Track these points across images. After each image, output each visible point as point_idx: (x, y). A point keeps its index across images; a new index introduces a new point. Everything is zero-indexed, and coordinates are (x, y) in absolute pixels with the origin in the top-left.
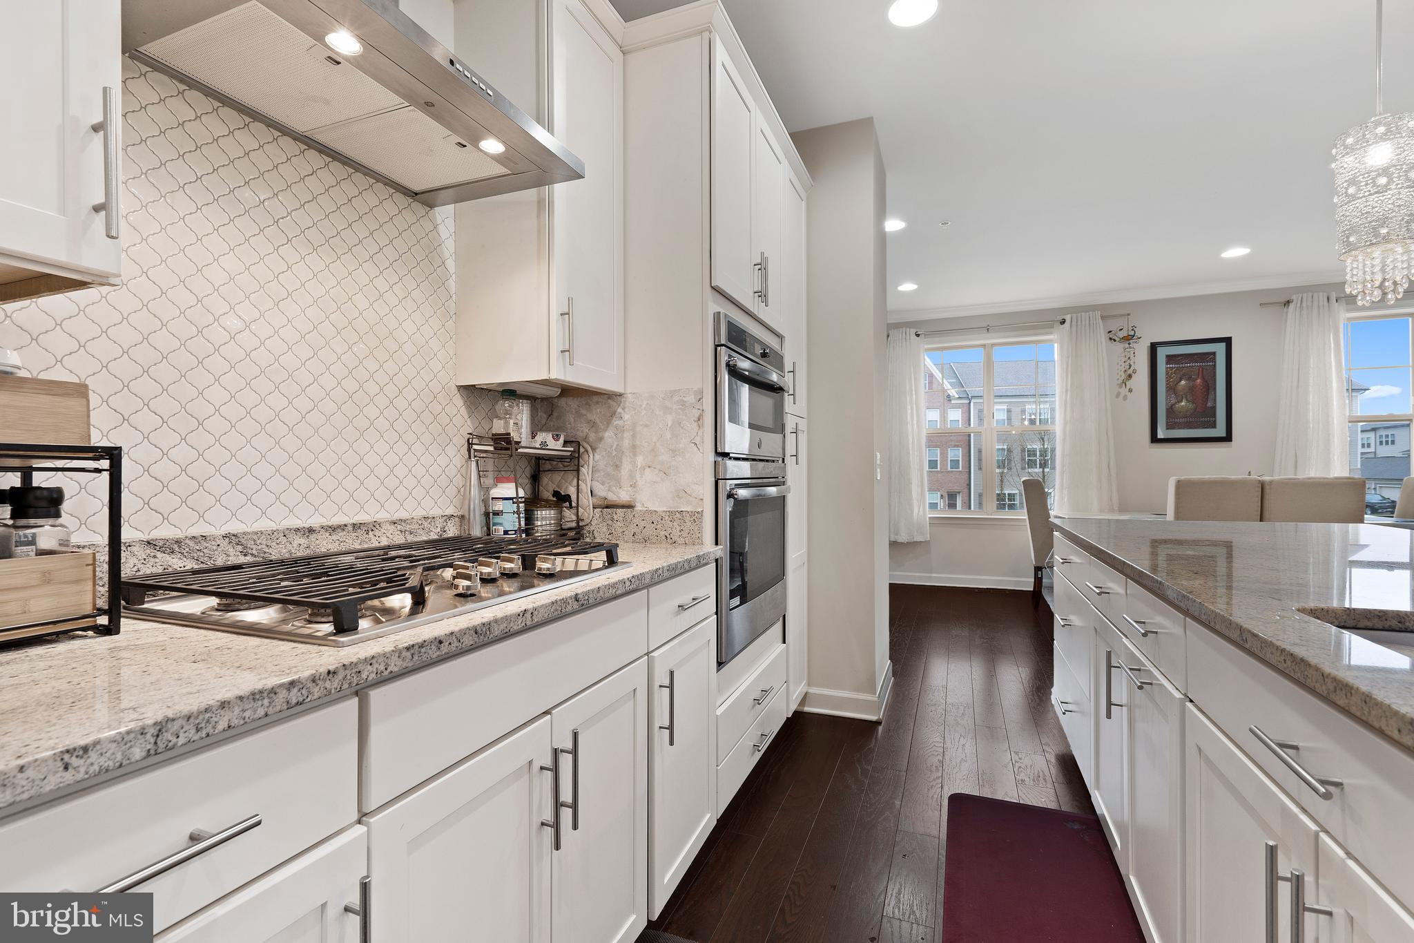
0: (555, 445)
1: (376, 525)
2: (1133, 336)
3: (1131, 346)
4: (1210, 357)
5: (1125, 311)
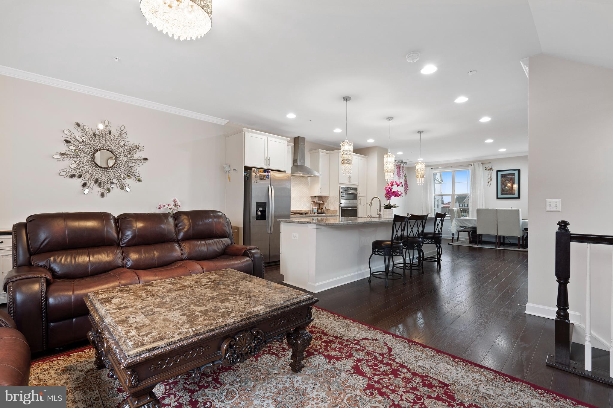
2: (491, 169)
3: (491, 171)
4: (514, 174)
5: (489, 162)
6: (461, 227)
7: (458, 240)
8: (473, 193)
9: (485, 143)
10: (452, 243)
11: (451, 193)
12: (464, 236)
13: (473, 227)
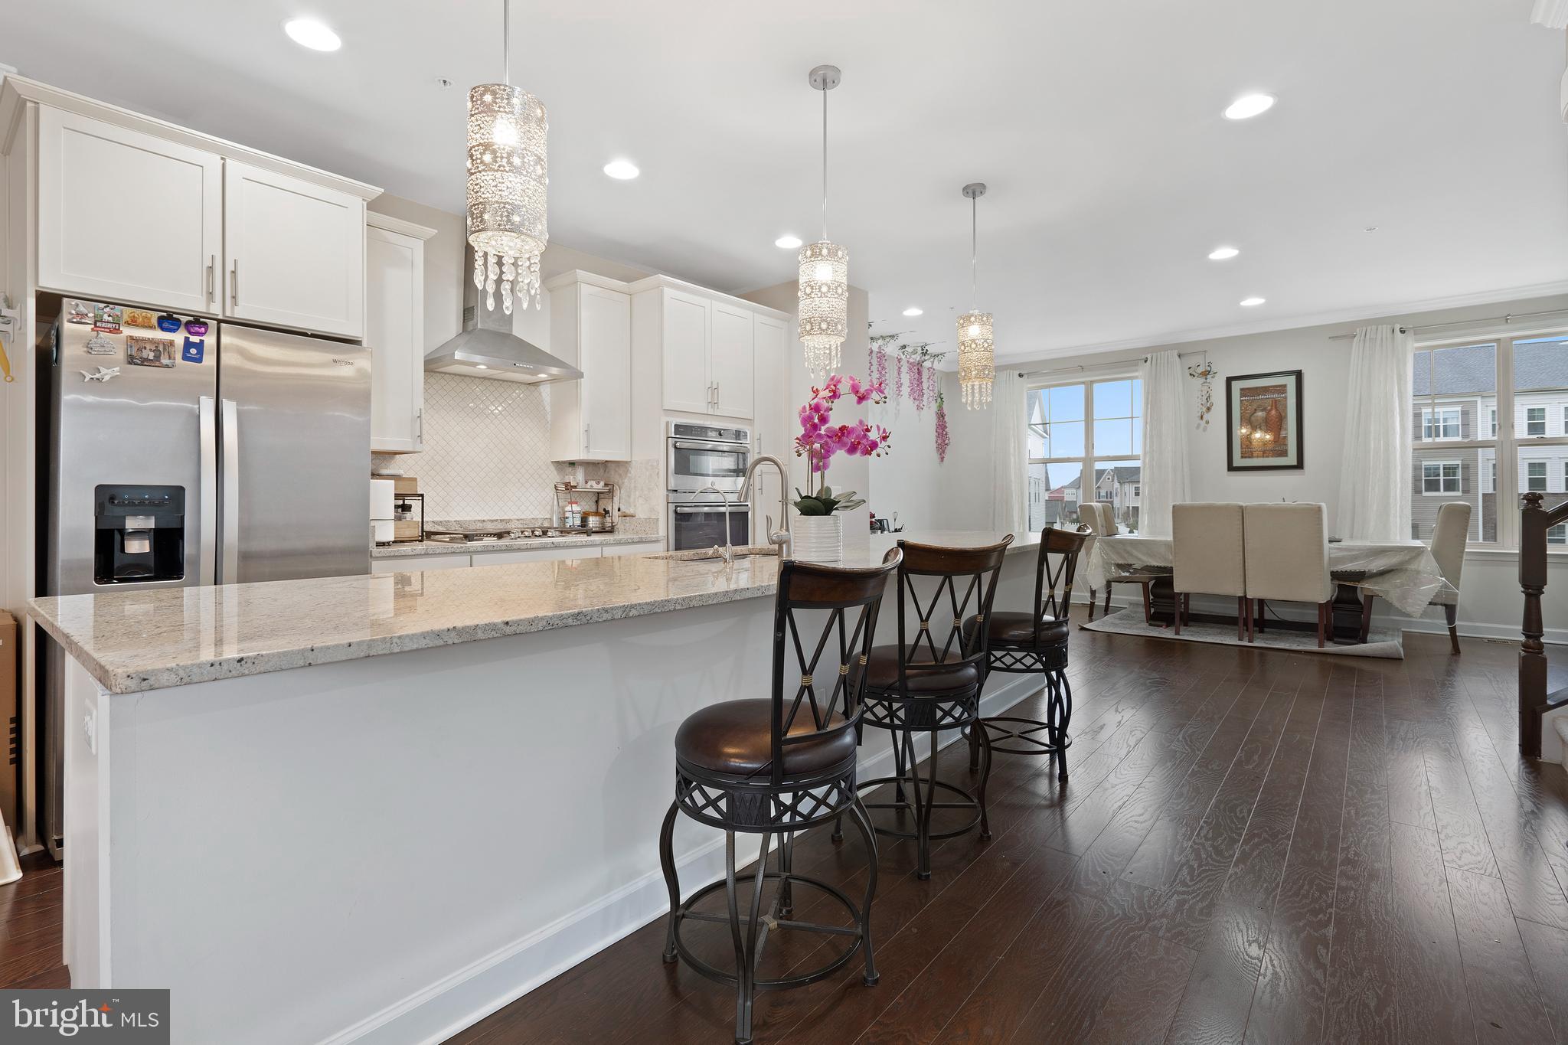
0: (599, 487)
1: (509, 521)
2: (1210, 372)
3: (1208, 381)
4: (1282, 389)
5: (1200, 348)
6: (1119, 566)
7: (1107, 609)
8: (1153, 451)
9: (1209, 259)
10: (1091, 620)
11: (1082, 454)
12: (1129, 596)
13: (1160, 567)
